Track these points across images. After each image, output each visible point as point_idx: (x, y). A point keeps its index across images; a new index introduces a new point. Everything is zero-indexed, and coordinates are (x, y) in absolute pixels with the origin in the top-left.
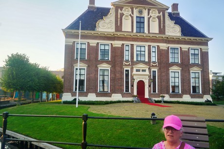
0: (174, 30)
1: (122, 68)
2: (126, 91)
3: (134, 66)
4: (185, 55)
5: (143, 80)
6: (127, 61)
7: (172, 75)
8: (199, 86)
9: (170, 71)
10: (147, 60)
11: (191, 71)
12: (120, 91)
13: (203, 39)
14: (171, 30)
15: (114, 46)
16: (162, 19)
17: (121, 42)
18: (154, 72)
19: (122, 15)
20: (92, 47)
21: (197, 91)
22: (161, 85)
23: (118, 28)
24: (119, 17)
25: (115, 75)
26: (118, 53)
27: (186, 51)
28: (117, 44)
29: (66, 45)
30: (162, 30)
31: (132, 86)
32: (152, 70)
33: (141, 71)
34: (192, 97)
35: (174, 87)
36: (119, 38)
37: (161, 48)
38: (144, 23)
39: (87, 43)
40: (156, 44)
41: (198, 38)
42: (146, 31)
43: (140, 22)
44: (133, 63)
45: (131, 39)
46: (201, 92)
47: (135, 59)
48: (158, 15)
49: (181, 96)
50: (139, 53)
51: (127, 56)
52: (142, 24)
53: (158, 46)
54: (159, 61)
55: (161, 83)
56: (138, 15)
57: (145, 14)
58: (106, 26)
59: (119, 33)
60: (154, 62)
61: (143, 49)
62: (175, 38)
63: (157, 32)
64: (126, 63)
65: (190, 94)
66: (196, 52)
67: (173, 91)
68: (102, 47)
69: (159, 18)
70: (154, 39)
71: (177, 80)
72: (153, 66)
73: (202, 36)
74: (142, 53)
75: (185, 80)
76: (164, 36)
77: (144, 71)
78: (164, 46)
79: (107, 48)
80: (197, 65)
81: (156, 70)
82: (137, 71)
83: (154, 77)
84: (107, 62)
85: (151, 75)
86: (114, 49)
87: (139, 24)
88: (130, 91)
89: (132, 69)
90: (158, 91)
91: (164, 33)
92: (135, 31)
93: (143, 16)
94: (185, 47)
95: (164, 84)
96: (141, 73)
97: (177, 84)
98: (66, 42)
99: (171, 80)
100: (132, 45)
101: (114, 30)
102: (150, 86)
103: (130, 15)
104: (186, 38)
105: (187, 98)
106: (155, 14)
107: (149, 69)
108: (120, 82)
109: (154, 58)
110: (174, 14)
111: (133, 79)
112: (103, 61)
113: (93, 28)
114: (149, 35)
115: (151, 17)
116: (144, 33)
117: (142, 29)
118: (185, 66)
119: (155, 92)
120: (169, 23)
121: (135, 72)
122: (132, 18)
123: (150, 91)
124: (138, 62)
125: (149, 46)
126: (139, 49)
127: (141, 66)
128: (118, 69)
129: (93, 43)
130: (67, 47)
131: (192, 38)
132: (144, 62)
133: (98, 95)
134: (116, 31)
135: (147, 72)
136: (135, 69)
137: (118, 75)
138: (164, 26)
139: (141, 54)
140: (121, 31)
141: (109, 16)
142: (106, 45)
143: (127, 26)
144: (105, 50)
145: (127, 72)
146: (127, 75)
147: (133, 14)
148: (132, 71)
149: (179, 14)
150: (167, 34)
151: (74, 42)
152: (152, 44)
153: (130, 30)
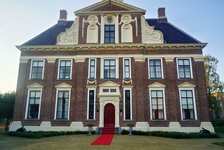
0: (153, 38)
1: (85, 88)
2: (89, 118)
3: (100, 86)
4: (170, 69)
5: (112, 102)
6: (92, 79)
7: (152, 95)
8: (193, 110)
9: (150, 89)
10: (117, 77)
11: (180, 89)
12: (82, 118)
13: (194, 45)
14: (150, 37)
15: (76, 62)
16: (136, 25)
17: (84, 57)
18: (128, 92)
19: (87, 25)
20: (50, 64)
22: (137, 109)
23: (82, 39)
24: (83, 27)
25: (76, 97)
26: (81, 70)
27: (171, 63)
28: (80, 58)
29: (20, 64)
30: (137, 38)
31: (98, 111)
32: (125, 89)
33: (110, 90)
34: (183, 124)
35: (156, 112)
36: (82, 52)
37: (136, 60)
40: (129, 56)
41: (186, 45)
42: (117, 41)
43: (110, 32)
44: (99, 81)
45: (97, 52)
47: (102, 76)
48: (131, 20)
49: (166, 124)
50: (108, 68)
51: (92, 73)
52: (112, 34)
53: (132, 59)
54: (134, 77)
55: (137, 106)
56: (107, 24)
57: (115, 21)
58: (68, 40)
59: (81, 46)
60: (127, 79)
61: (112, 63)
62: (154, 47)
63: (131, 40)
64: (90, 82)
65: (179, 120)
66: (186, 63)
67: (157, 116)
68: (63, 64)
69: (133, 24)
70: (126, 50)
72: (125, 84)
73: (194, 41)
74: (112, 68)
75: (172, 100)
76: (138, 45)
77: (115, 91)
78: (139, 58)
79: (68, 64)
80: (189, 80)
81: (130, 89)
82: (105, 91)
83: (128, 98)
84: (68, 82)
85: (123, 97)
86: (76, 65)
87: (108, 35)
88: (94, 118)
89: (98, 88)
90: (133, 118)
91: (140, 42)
92: (102, 41)
93: (112, 24)
94: (169, 58)
95: (140, 107)
96: (110, 93)
97: (160, 108)
98: (20, 61)
100: (99, 59)
101: (77, 43)
102: (121, 111)
103: (97, 24)
104: (170, 45)
105: (175, 127)
106: (127, 19)
107: (121, 88)
108: (82, 106)
109: (128, 74)
111: (98, 102)
112: (63, 81)
113: (54, 42)
114: (120, 45)
115: (122, 23)
116: (114, 43)
117: (112, 40)
118: (171, 82)
119: (130, 118)
120: (146, 29)
121: (101, 93)
122: (99, 27)
123: (121, 118)
124: (107, 79)
125: (121, 59)
126: (107, 63)
127: (110, 85)
128: (80, 89)
129: (52, 59)
130: (22, 66)
131: (178, 45)
132: (114, 80)
133: (54, 124)
134: (80, 43)
135: (118, 93)
136: (101, 89)
137: (79, 97)
138: (140, 34)
139: (110, 70)
140: (85, 43)
141: (72, 27)
142: (67, 62)
143: (92, 37)
144: (65, 67)
145: (91, 94)
146: (92, 97)
147: (100, 21)
148: (98, 92)
149: (166, 19)
150: (144, 42)
151: (30, 60)
152: (125, 56)
153: (96, 41)
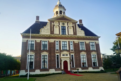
0: (81, 33)
1: (55, 54)
2: (57, 67)
3: (61, 53)
4: (88, 46)
5: (67, 60)
6: (57, 50)
7: (82, 57)
8: (96, 62)
9: (81, 54)
10: (68, 49)
11: (92, 54)
12: (54, 67)
14: (80, 33)
15: (50, 42)
16: (74, 27)
17: (54, 40)
18: (72, 55)
19: (54, 25)
20: (38, 43)
21: (96, 65)
22: (76, 63)
23: (52, 32)
24: (52, 26)
25: (51, 58)
26: (52, 46)
27: (88, 44)
28: (52, 41)
29: (22, 42)
30: (75, 33)
31: (61, 64)
32: (71, 54)
33: (65, 55)
35: (83, 63)
36: (53, 38)
37: (75, 42)
38: (65, 29)
39: (35, 41)
40: (72, 40)
41: (93, 37)
42: (67, 33)
43: (63, 29)
44: (61, 51)
45: (59, 38)
46: (98, 66)
47: (62, 49)
48: (72, 25)
49: (87, 69)
50: (64, 45)
51: (57, 47)
52: (64, 30)
53: (73, 41)
54: (75, 49)
55: (76, 61)
56: (62, 26)
57: (66, 25)
58: (45, 31)
59: (52, 35)
60: (72, 50)
61: (65, 43)
62: (82, 37)
63: (73, 34)
64: (57, 51)
65: (92, 67)
66: (93, 44)
67: (83, 66)
68: (44, 43)
69: (73, 27)
70: (71, 38)
71: (85, 59)
72: (71, 52)
73: (96, 36)
74: (65, 45)
75: (89, 59)
76: (76, 36)
77: (67, 55)
78: (76, 41)
79: (46, 43)
80: (94, 51)
81: (73, 54)
83: (73, 58)
84: (46, 51)
85: (71, 57)
86: (50, 44)
87: (63, 30)
88: (59, 67)
89: (60, 54)
90: (75, 66)
91: (76, 35)
92: (61, 34)
93: (65, 26)
94: (87, 42)
95: (78, 62)
96: (65, 56)
97: (85, 62)
98: (23, 40)
99: (82, 60)
100: (60, 41)
101: (49, 33)
102: (70, 64)
103: (58, 26)
104: (88, 37)
105: (91, 69)
106: (71, 25)
107: (70, 54)
108: (54, 62)
109: (72, 48)
110: (80, 25)
111: (61, 60)
112: (44, 51)
113: (38, 32)
114: (68, 36)
115: (69, 26)
116: (66, 34)
117: (65, 33)
118: (88, 51)
120: (78, 29)
121: (62, 56)
122: (59, 27)
123: (71, 67)
124: (64, 50)
125: (69, 42)
126: (63, 43)
127: (65, 53)
128: (52, 54)
129: (38, 40)
130: (23, 43)
131: (90, 37)
132: (67, 50)
133: (41, 70)
134: (51, 34)
135: (69, 56)
136: (62, 55)
137: (52, 58)
138: (76, 31)
139: (65, 46)
140: (53, 34)
141: (47, 26)
142: (45, 42)
143: (56, 31)
144: (45, 44)
145: (57, 56)
146: (58, 58)
147: (59, 24)
148: (60, 56)
149: (83, 25)
150: (77, 35)
151: (28, 40)
152: (70, 40)
153: (58, 33)
